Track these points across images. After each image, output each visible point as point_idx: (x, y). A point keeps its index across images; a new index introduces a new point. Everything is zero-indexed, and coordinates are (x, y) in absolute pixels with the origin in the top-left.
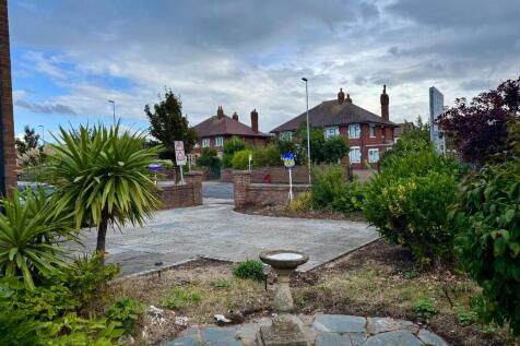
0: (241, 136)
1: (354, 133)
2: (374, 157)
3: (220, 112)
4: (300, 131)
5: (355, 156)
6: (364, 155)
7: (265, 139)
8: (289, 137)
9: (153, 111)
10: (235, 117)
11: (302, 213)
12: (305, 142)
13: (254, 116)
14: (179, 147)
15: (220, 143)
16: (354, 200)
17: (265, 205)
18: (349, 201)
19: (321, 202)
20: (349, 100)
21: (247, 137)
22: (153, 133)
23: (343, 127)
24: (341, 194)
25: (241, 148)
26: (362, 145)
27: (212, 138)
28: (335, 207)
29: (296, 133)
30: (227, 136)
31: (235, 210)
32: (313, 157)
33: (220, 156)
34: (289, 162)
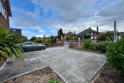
0: (73, 35)
1: (92, 34)
2: (96, 38)
3: (70, 32)
4: (82, 34)
5: (92, 38)
6: (94, 38)
7: (76, 35)
8: (80, 35)
9: (58, 31)
10: (72, 32)
11: (82, 50)
12: (83, 36)
13: (75, 32)
14: (62, 36)
15: (69, 36)
16: (94, 47)
17: (74, 47)
18: (93, 47)
19: (86, 47)
20: (91, 29)
21: (74, 35)
22: (58, 34)
23: (90, 33)
24: (91, 46)
25: (72, 37)
26: (93, 36)
27: (68, 35)
28: (89, 49)
29: (81, 34)
30: (70, 35)
31: (69, 47)
32: (84, 38)
33: (69, 38)
34: (79, 39)
